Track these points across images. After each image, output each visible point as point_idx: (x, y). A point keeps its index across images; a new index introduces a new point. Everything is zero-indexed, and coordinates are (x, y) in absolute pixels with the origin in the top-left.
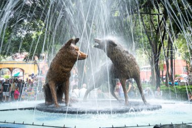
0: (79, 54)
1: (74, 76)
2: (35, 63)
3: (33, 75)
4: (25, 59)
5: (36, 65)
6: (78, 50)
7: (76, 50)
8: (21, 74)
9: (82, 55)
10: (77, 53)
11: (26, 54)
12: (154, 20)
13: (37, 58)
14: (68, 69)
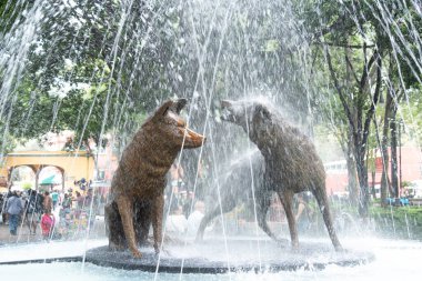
0: (186, 134)
1: (174, 184)
2: (90, 155)
3: (83, 181)
4: (67, 145)
5: (91, 158)
6: (183, 126)
7: (179, 125)
8: (58, 178)
9: (193, 138)
10: (181, 132)
11: (68, 133)
12: (355, 59)
13: (92, 144)
14: (161, 170)
